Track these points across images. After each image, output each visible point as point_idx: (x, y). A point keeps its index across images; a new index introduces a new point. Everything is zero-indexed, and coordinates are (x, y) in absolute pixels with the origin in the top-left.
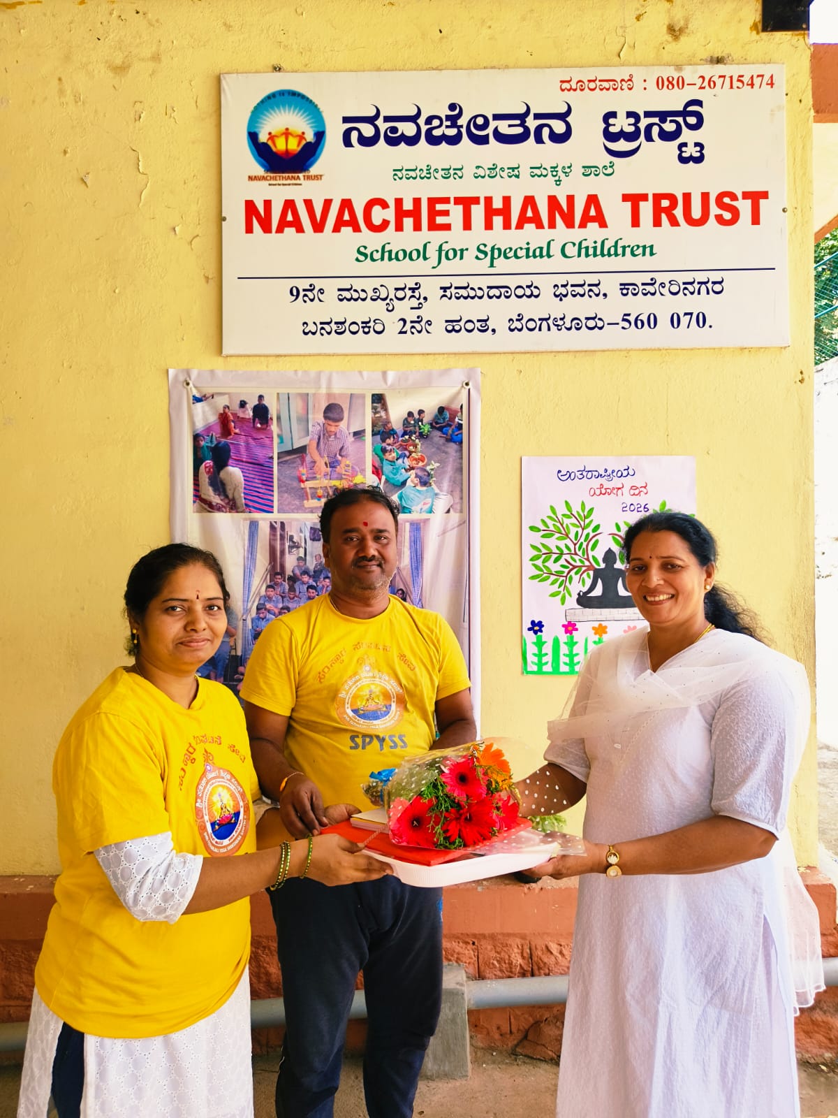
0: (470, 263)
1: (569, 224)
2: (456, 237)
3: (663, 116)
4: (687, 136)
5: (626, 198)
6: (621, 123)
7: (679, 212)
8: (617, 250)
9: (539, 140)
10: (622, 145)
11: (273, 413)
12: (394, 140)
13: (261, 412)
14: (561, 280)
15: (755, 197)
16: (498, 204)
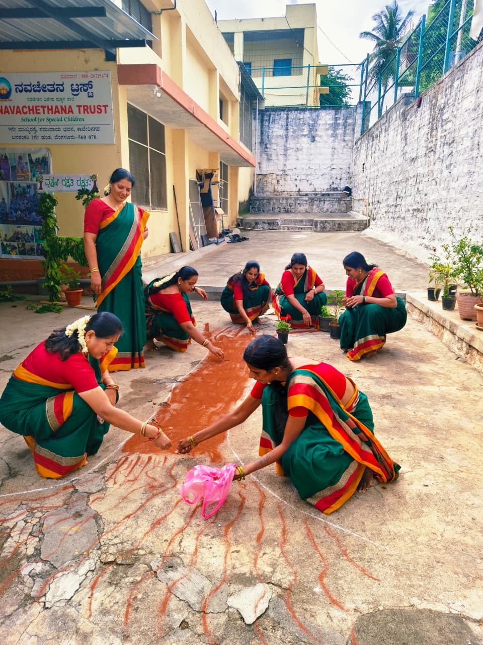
0: (45, 122)
1: (66, 113)
2: (42, 116)
3: (84, 85)
4: (90, 90)
5: (77, 106)
6: (75, 87)
7: (89, 110)
8: (76, 120)
9: (57, 91)
10: (75, 93)
11: (8, 158)
12: (27, 91)
13: (6, 157)
14: (65, 127)
15: (105, 106)
16: (50, 108)
